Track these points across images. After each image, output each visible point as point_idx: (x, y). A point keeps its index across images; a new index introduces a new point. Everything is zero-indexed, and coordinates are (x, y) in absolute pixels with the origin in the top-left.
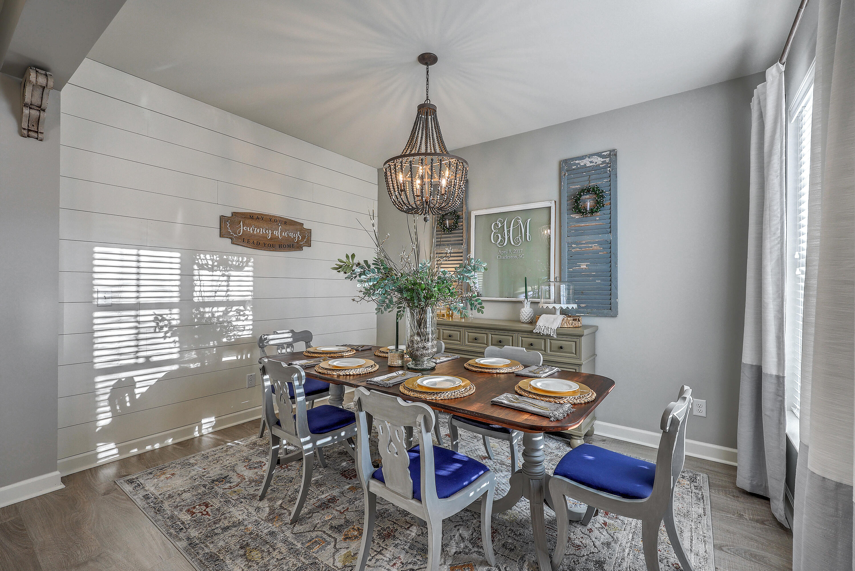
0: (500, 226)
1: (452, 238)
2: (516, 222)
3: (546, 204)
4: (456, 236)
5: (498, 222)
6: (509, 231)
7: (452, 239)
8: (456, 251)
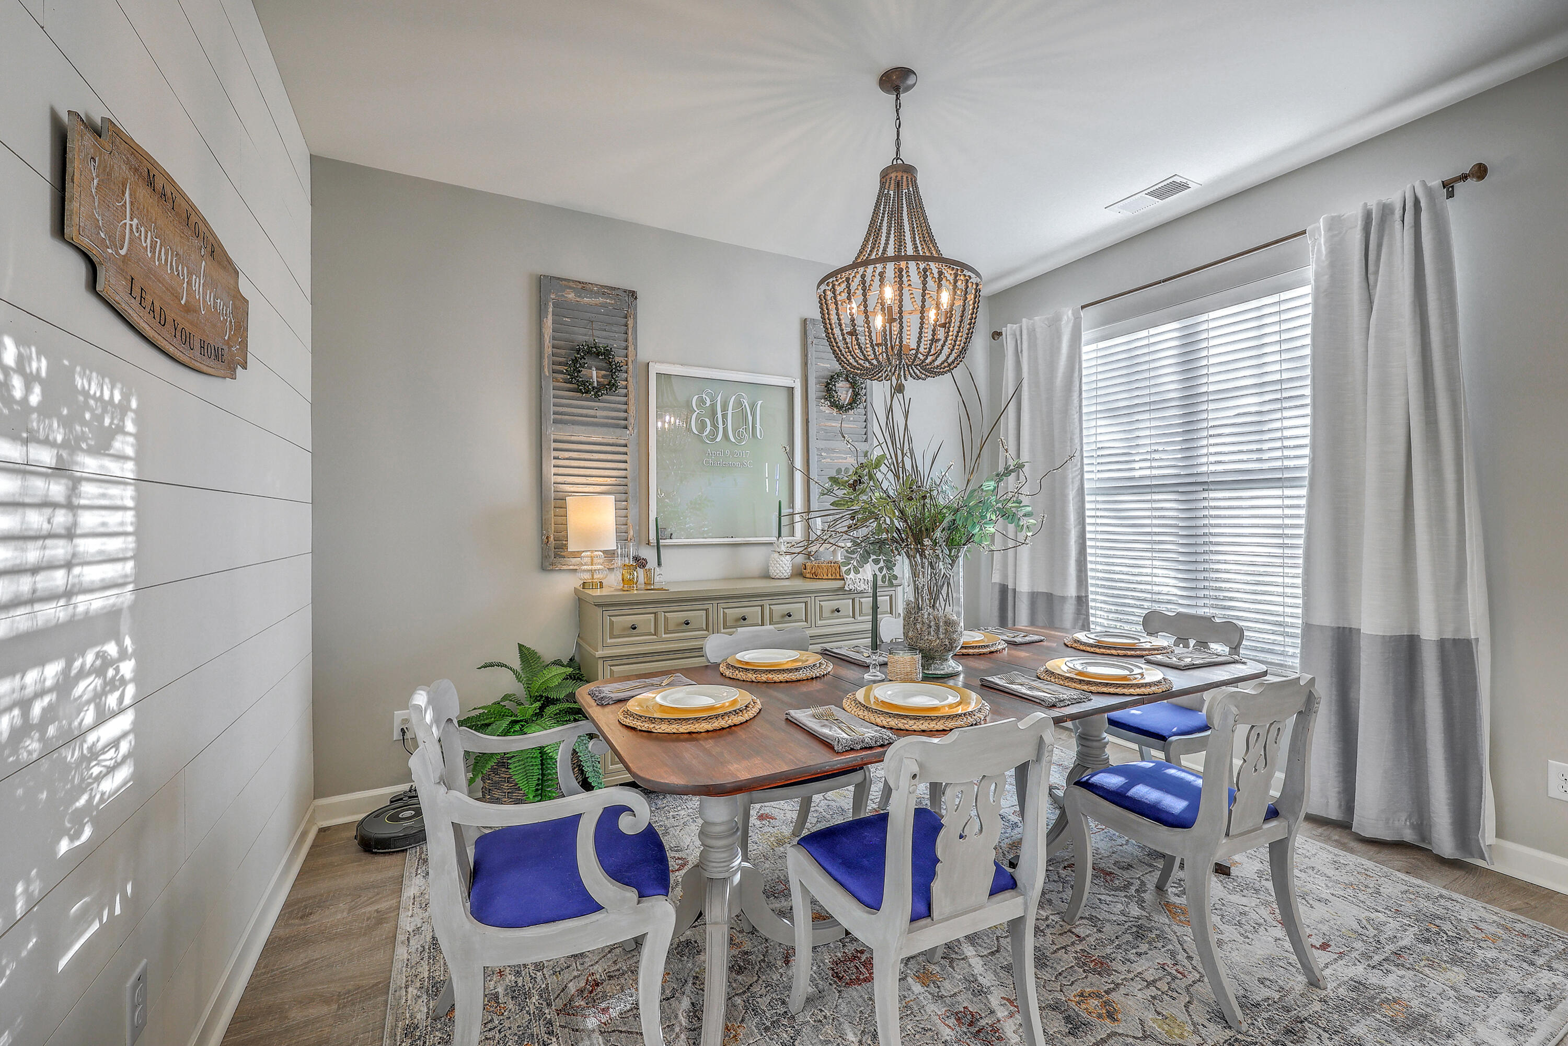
0: (708, 403)
1: (599, 409)
2: (739, 404)
3: (788, 382)
4: (610, 407)
5: (704, 396)
6: (724, 417)
7: (599, 413)
8: (611, 441)
